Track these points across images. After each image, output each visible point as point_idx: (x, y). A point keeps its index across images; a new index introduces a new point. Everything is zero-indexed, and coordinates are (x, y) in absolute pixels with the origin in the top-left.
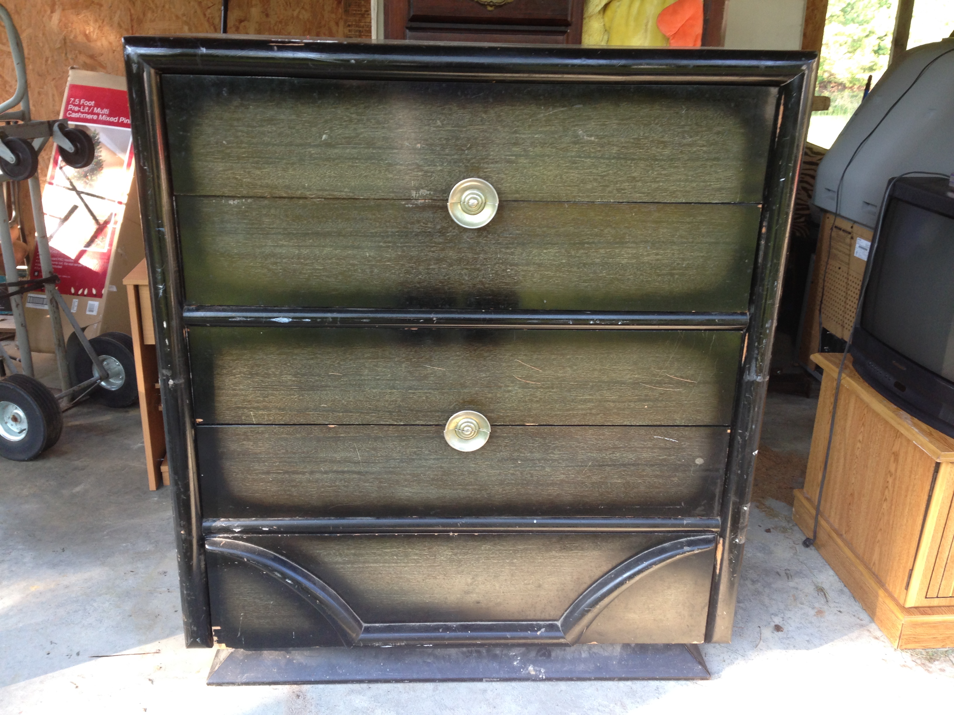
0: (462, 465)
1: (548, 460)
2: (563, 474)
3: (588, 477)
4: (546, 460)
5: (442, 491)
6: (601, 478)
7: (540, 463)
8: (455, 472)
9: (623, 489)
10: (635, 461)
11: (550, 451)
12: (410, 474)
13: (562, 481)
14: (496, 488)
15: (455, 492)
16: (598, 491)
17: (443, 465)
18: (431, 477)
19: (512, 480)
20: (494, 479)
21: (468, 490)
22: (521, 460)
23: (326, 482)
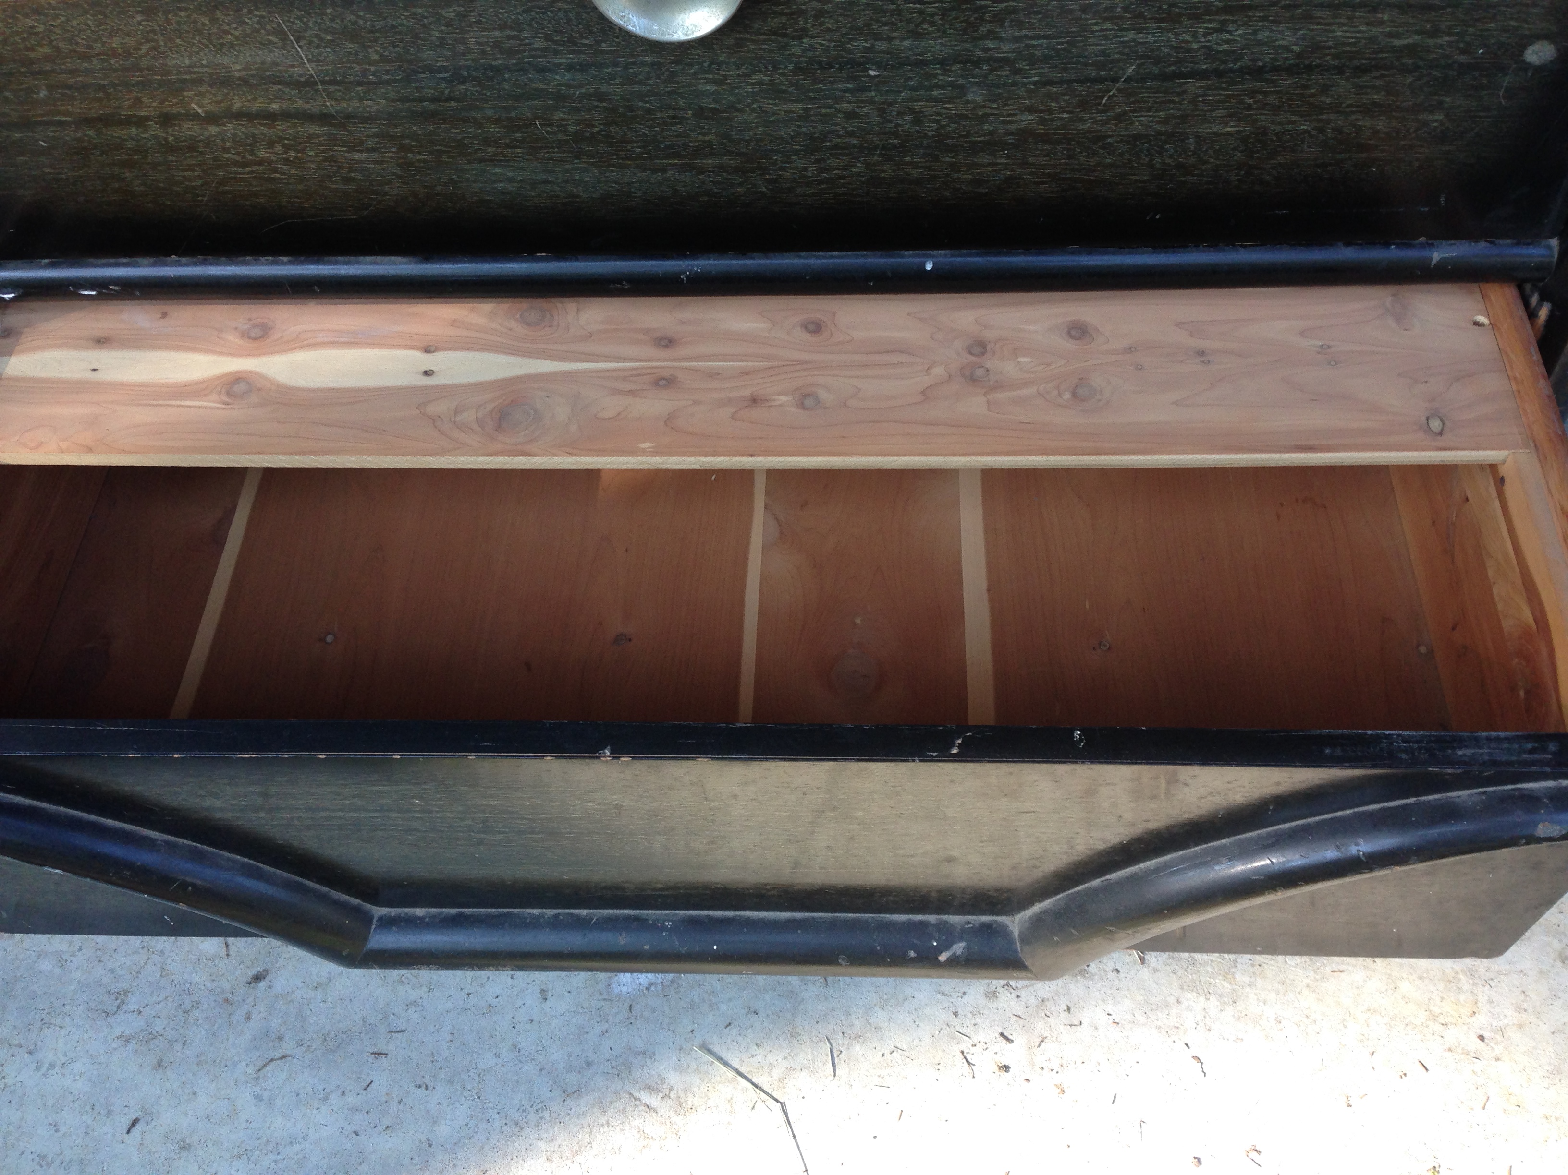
0: (672, 86)
1: (977, 64)
2: (1030, 110)
3: (1120, 118)
4: (969, 62)
5: (614, 175)
6: (1165, 121)
7: (946, 72)
8: (649, 111)
9: (1239, 156)
10: (1299, 55)
11: (983, 29)
12: (498, 121)
13: (1025, 134)
14: (798, 162)
15: (659, 176)
16: (1151, 166)
17: (604, 88)
18: (572, 128)
19: (851, 134)
20: (785, 132)
21: (701, 171)
22: (879, 66)
23: (226, 150)
